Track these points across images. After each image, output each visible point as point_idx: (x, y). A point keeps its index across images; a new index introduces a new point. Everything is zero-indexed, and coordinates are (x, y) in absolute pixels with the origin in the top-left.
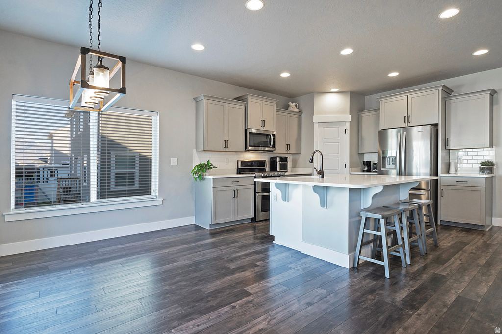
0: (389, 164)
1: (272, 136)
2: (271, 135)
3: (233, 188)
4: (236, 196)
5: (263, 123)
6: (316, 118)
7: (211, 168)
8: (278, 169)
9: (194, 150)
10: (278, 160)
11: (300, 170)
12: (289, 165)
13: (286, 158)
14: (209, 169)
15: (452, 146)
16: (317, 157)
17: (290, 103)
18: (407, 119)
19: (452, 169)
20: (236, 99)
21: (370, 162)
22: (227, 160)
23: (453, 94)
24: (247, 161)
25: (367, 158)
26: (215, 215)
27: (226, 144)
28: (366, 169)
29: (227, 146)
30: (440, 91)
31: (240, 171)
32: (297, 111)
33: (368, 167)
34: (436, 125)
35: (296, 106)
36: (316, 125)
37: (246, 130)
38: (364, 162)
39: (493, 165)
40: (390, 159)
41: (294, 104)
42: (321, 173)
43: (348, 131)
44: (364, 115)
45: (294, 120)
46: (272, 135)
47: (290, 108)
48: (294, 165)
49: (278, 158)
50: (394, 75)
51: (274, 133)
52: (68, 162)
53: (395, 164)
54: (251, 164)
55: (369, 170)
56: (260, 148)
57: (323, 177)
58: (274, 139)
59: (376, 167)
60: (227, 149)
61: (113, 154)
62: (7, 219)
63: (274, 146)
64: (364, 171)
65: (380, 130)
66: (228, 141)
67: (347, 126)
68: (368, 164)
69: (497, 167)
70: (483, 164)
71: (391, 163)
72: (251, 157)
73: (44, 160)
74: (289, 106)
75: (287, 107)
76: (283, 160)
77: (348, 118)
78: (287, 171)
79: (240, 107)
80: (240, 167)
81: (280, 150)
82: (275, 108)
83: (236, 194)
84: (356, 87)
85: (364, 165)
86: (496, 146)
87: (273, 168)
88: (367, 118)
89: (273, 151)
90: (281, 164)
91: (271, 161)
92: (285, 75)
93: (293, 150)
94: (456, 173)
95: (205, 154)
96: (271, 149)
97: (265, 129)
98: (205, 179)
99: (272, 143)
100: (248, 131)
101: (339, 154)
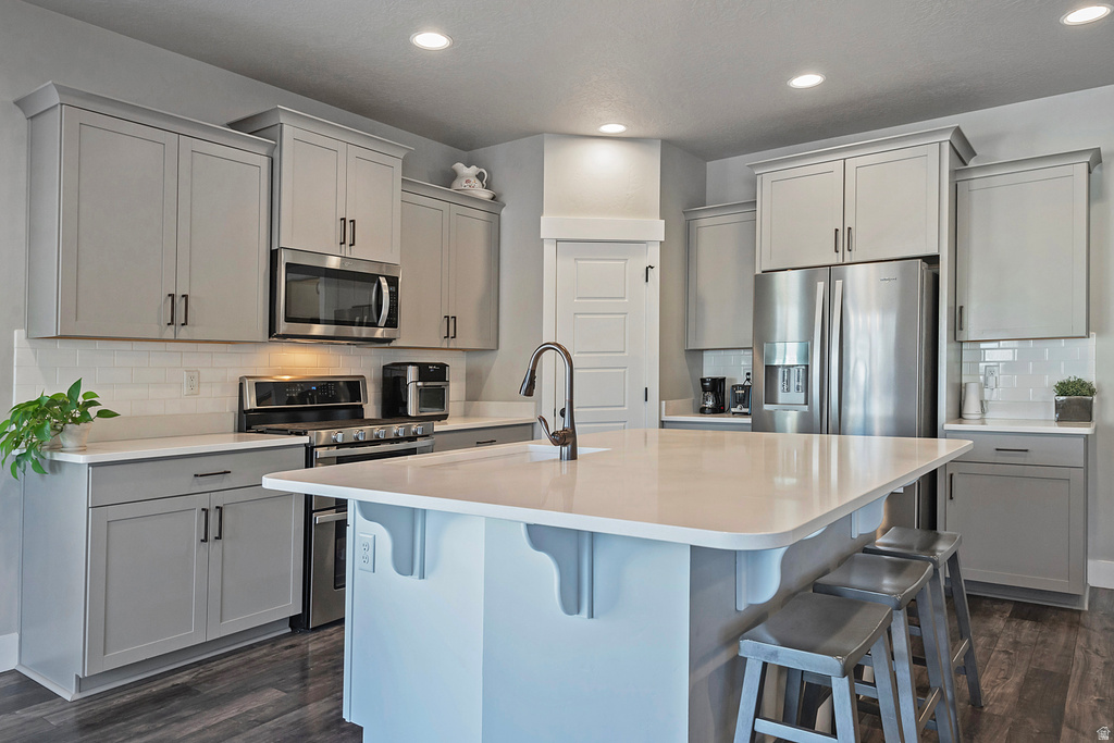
0: (788, 390)
1: (384, 283)
2: (382, 280)
3: (203, 501)
4: (213, 532)
5: (348, 230)
6: (549, 226)
7: (85, 418)
8: (412, 410)
9: (18, 335)
10: (412, 373)
11: (496, 413)
12: (455, 390)
13: (443, 368)
14: (75, 421)
15: (972, 330)
16: (551, 365)
17: (460, 167)
18: (843, 238)
19: (972, 407)
20: (232, 125)
21: (723, 380)
22: (192, 378)
23: (972, 164)
24: (287, 378)
25: (710, 370)
26: (101, 630)
27: (179, 310)
28: (710, 404)
29: (180, 318)
30: (947, 146)
31: (248, 422)
32: (485, 195)
33: (717, 396)
34: (933, 260)
35: (480, 176)
36: (549, 250)
37: (274, 256)
38: (703, 380)
39: (1092, 392)
40: (789, 371)
41: (474, 170)
42: (566, 439)
43: (655, 274)
44: (703, 222)
45: (475, 226)
46: (388, 278)
47: (458, 184)
48: (473, 395)
49: (410, 368)
50: (807, 81)
51: (395, 270)
53: (807, 389)
55: (719, 409)
56: (355, 331)
57: (573, 456)
58: (394, 296)
59: (744, 396)
60: (183, 333)
63: (392, 322)
64: (702, 411)
65: (758, 272)
66: (185, 296)
67: (653, 256)
68: (716, 386)
69: (1101, 400)
70: (1063, 389)
71: (793, 388)
72: (301, 362)
74: (454, 176)
75: (449, 178)
76: (434, 375)
77: (657, 229)
78: (445, 417)
79: (250, 158)
80: (251, 403)
81: (417, 337)
82: (399, 176)
83: (214, 525)
84: (681, 126)
85: (705, 389)
86: (1100, 333)
87: (393, 405)
88: (715, 232)
89: (389, 341)
90: (420, 390)
91: (385, 379)
92: (431, 40)
93: (468, 337)
94: (983, 421)
95: (77, 352)
96: (379, 333)
97: (356, 252)
98: (56, 466)
99: (385, 311)
100: (284, 258)
101: (626, 354)
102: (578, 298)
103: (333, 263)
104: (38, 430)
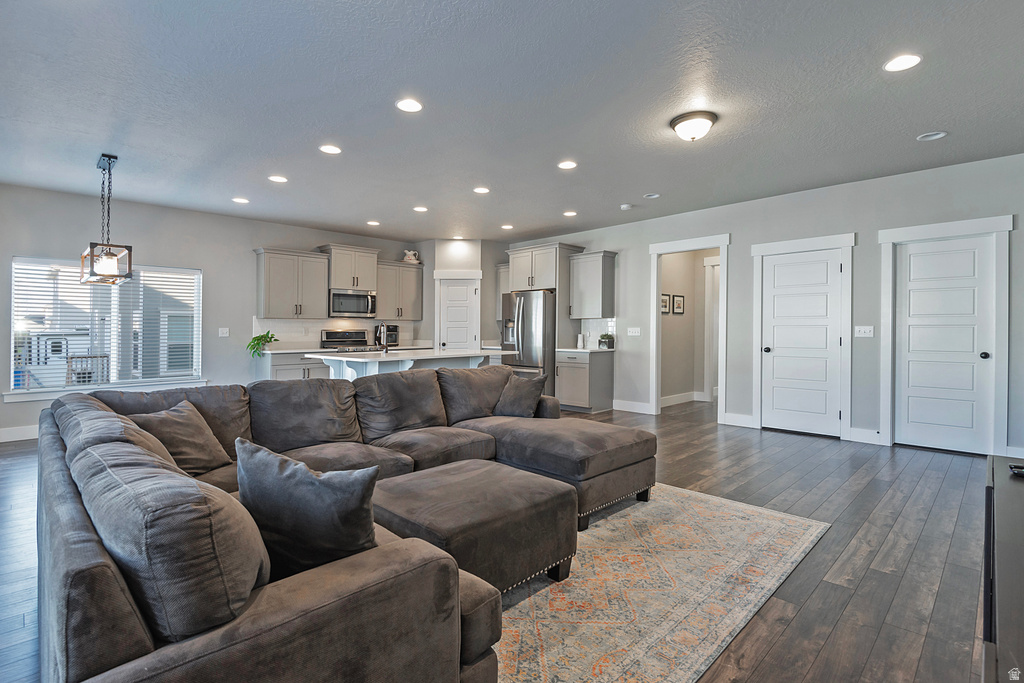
1: (369, 297)
3: (303, 367)
4: (307, 376)
5: (355, 281)
7: (271, 341)
9: (254, 317)
11: (421, 344)
12: (401, 336)
13: (396, 327)
14: (268, 342)
15: (574, 315)
17: (406, 251)
18: (531, 280)
19: (579, 343)
20: (317, 250)
22: (306, 330)
27: (298, 309)
29: (299, 311)
30: (558, 249)
31: (324, 345)
32: (416, 262)
34: (552, 291)
35: (415, 255)
36: (437, 283)
37: (329, 290)
41: (412, 252)
43: (479, 292)
44: (502, 270)
45: (413, 276)
46: (372, 297)
47: (406, 258)
51: (374, 293)
52: (88, 327)
54: (345, 335)
56: (352, 314)
58: (373, 301)
60: (300, 316)
61: (164, 314)
62: (7, 400)
63: (373, 311)
65: (509, 292)
66: (300, 305)
72: (342, 325)
73: (40, 320)
74: (404, 256)
75: (401, 258)
76: (393, 330)
78: (398, 345)
79: (322, 260)
80: (324, 339)
81: (386, 314)
82: (375, 260)
83: (307, 374)
84: (489, 234)
89: (373, 318)
90: (389, 336)
93: (408, 316)
95: (270, 322)
96: (369, 315)
97: (358, 288)
98: (264, 354)
99: (370, 307)
100: (332, 292)
101: (468, 322)
102: (448, 301)
103: (350, 292)
104: (258, 344)
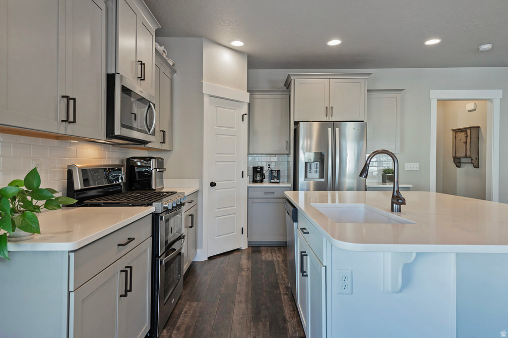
0: (311, 172)
6: (206, 87)
8: (154, 185)
10: (154, 163)
18: (329, 111)
28: (258, 178)
30: (366, 81)
32: (171, 64)
36: (206, 99)
37: (111, 79)
40: (312, 164)
41: (162, 48)
43: (246, 118)
49: (153, 160)
51: (154, 100)
59: (277, 175)
60: (71, 130)
64: (255, 182)
67: (245, 110)
71: (314, 171)
77: (247, 97)
80: (78, 185)
101: (235, 155)
102: (217, 126)
